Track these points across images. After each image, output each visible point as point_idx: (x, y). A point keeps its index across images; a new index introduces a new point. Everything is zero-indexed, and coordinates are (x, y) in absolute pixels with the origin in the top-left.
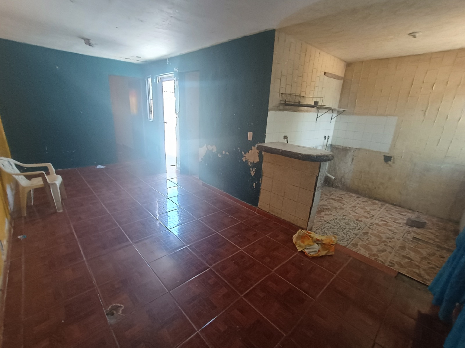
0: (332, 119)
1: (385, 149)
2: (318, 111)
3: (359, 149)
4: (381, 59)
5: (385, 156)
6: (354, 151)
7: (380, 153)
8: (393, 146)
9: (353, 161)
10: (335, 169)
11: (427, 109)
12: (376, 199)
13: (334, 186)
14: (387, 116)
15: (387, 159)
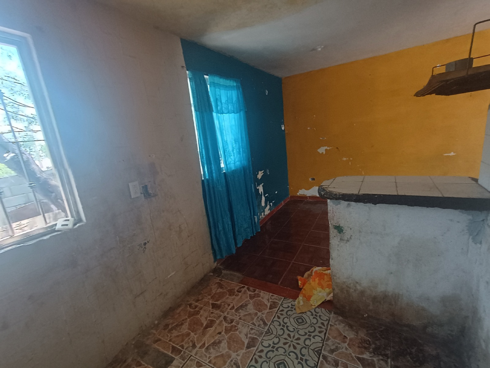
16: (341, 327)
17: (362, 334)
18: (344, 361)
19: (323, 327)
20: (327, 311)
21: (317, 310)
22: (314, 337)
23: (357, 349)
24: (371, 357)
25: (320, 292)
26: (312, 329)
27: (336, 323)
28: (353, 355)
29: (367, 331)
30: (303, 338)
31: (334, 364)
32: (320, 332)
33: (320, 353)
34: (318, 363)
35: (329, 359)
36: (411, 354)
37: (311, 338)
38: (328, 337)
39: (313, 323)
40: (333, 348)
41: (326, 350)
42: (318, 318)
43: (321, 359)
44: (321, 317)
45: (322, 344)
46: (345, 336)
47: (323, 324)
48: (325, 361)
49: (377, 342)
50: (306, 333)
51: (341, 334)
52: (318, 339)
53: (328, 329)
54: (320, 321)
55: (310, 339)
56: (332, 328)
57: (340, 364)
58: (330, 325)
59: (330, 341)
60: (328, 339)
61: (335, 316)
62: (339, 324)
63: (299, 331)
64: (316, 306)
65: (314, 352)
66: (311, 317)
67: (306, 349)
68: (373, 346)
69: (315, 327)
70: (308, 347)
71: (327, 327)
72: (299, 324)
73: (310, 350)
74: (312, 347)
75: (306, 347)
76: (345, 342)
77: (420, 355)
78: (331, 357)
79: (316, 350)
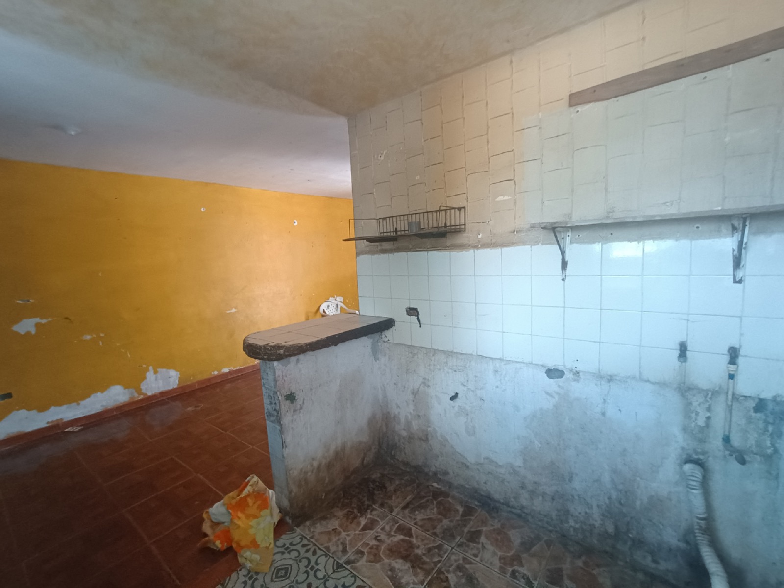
2: (565, 239)
16: (319, 528)
17: (340, 513)
18: (360, 544)
19: (308, 547)
20: (289, 533)
21: (278, 544)
22: (317, 564)
23: (353, 525)
24: (366, 518)
25: (258, 524)
26: (305, 562)
27: (312, 530)
28: (357, 532)
29: (338, 507)
30: (311, 578)
31: (360, 555)
32: (314, 553)
33: (341, 565)
34: (352, 573)
35: (352, 558)
36: (374, 489)
37: (316, 567)
38: (325, 548)
39: (296, 557)
40: (340, 548)
41: (340, 557)
42: (292, 548)
43: (348, 567)
44: (294, 543)
45: (331, 558)
46: (333, 530)
47: (304, 546)
48: (352, 563)
49: (354, 505)
50: (307, 572)
51: (329, 533)
52: (322, 560)
53: (315, 543)
54: (299, 547)
55: (318, 570)
56: (315, 538)
57: (362, 549)
58: (311, 537)
59: (331, 548)
60: (328, 548)
61: (302, 527)
62: (315, 528)
63: (297, 581)
64: (272, 542)
65: (337, 572)
66: (286, 556)
67: (328, 580)
68: (355, 511)
69: (303, 558)
70: (327, 577)
71: (312, 542)
72: (286, 576)
73: (333, 576)
74: (330, 572)
75: (326, 579)
76: (339, 533)
77: (377, 484)
78: (350, 555)
79: (335, 569)
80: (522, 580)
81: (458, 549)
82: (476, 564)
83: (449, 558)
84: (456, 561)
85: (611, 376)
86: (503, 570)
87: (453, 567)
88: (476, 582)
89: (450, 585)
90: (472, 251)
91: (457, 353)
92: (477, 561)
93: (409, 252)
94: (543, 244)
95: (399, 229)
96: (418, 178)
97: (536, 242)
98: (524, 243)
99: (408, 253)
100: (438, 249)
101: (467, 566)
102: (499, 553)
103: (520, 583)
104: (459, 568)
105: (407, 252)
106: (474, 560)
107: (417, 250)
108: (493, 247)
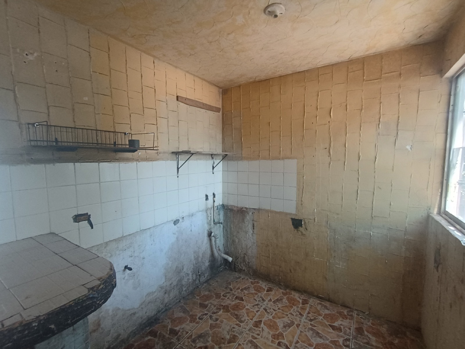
0: (213, 168)
1: (291, 208)
2: (178, 158)
3: (259, 210)
4: (260, 81)
5: (293, 219)
6: (252, 213)
7: (287, 214)
8: (300, 204)
9: (254, 229)
10: (233, 241)
11: (330, 145)
12: (295, 289)
13: (237, 270)
14: (283, 159)
15: (297, 223)
80: (204, 316)
81: (181, 341)
82: (192, 333)
83: (186, 346)
84: (189, 342)
85: (192, 214)
86: (197, 323)
87: (193, 344)
88: (203, 334)
89: (204, 346)
90: (135, 163)
91: (126, 236)
92: (191, 333)
93: (76, 162)
94: (170, 160)
95: (59, 140)
96: (86, 99)
97: (168, 159)
98: (163, 160)
99: (76, 164)
100: (108, 160)
101: (193, 337)
102: (188, 322)
103: (205, 318)
104: (194, 341)
105: (74, 162)
106: (190, 334)
107: (87, 161)
108: (148, 161)
